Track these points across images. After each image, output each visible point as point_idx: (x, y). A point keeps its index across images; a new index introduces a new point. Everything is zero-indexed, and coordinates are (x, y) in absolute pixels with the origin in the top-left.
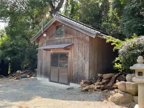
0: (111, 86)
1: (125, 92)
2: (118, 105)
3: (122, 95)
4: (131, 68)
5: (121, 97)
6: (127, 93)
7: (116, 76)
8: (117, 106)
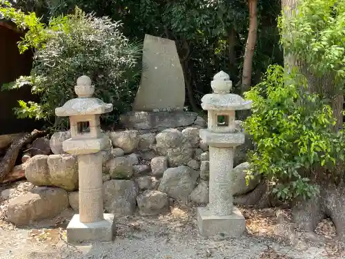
0: (6, 176)
1: (47, 186)
2: (26, 228)
3: (35, 197)
4: (59, 111)
5: (34, 203)
6: (50, 189)
7: (22, 141)
8: (19, 230)
